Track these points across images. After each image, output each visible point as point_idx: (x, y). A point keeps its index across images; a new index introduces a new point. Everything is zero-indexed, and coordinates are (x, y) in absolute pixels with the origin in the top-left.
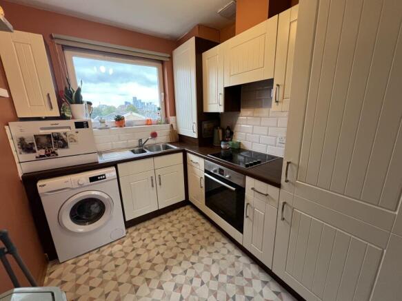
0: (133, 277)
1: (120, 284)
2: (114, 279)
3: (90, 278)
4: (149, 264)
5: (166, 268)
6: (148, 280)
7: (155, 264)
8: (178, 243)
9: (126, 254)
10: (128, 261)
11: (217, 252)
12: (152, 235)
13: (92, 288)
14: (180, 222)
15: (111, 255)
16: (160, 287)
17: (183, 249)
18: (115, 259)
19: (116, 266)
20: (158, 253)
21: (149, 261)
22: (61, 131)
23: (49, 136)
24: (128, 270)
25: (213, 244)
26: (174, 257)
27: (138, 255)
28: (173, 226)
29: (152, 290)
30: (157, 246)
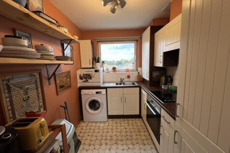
0: (102, 139)
1: (97, 139)
2: (96, 136)
3: (89, 132)
4: (110, 138)
5: (116, 143)
6: (107, 144)
7: (112, 139)
8: (127, 135)
9: (104, 129)
10: (103, 132)
11: (145, 150)
12: (117, 126)
13: (88, 136)
14: (133, 125)
15: (99, 127)
16: (110, 150)
17: (127, 139)
18: (99, 129)
19: (99, 132)
20: (116, 135)
21: (111, 136)
22: (90, 73)
23: (87, 74)
24: (102, 136)
25: (145, 145)
26: (122, 140)
27: (108, 132)
28: (128, 126)
29: (106, 149)
30: (117, 132)
